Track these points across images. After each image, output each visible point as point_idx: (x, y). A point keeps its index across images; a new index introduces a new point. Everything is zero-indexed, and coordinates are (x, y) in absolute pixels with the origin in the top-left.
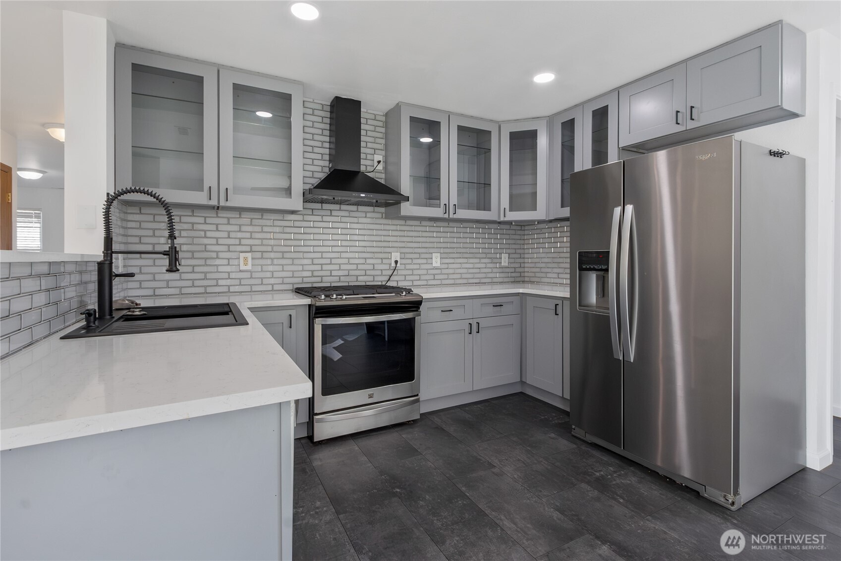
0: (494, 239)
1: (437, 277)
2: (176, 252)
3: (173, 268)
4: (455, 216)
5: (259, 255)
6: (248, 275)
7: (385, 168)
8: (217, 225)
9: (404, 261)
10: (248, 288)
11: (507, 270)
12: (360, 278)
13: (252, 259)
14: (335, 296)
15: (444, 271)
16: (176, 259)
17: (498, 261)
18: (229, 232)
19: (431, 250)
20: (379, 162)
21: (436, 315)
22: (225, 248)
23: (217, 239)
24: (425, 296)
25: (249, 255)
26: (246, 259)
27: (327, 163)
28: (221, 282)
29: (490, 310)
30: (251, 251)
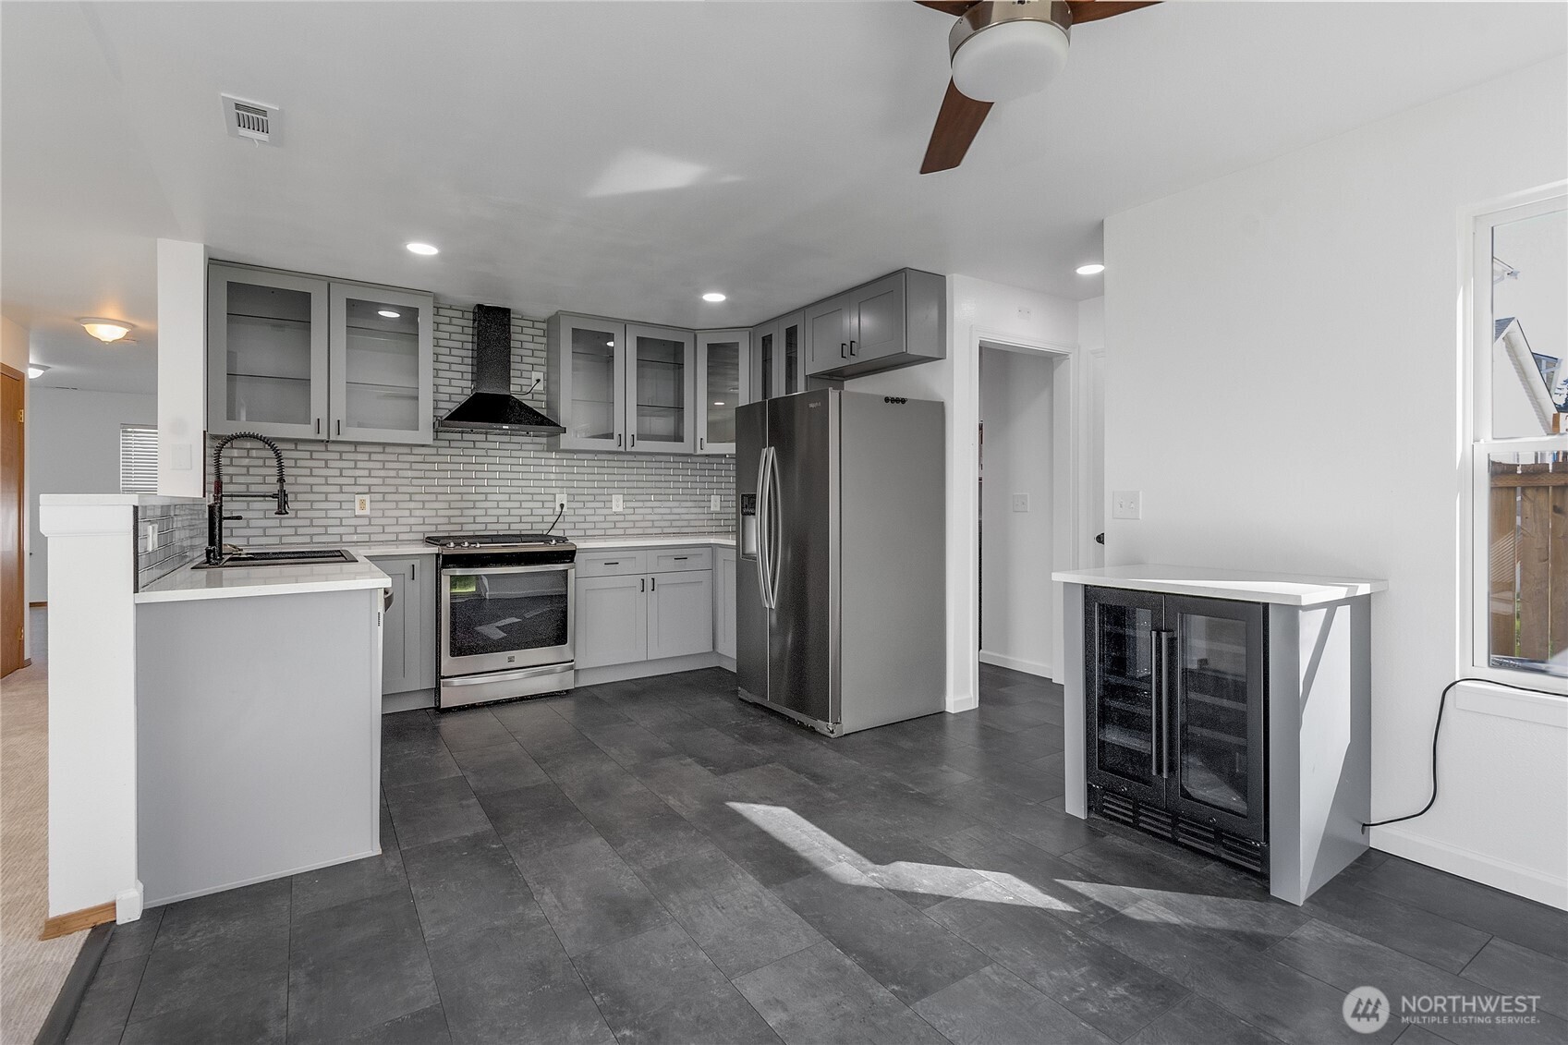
0: (700, 476)
1: (618, 525)
2: (286, 495)
3: (282, 510)
4: (634, 449)
5: (379, 497)
6: (366, 521)
7: (547, 388)
8: (326, 461)
9: (574, 505)
10: (366, 538)
11: (719, 516)
12: (513, 526)
13: (371, 501)
14: (466, 544)
15: (628, 518)
16: (286, 502)
17: (707, 504)
18: (341, 469)
19: (611, 491)
20: (538, 381)
21: (599, 569)
22: (337, 489)
23: (326, 477)
24: (580, 545)
25: (367, 497)
26: (363, 502)
27: (469, 384)
28: (330, 530)
29: (670, 564)
30: (369, 492)
